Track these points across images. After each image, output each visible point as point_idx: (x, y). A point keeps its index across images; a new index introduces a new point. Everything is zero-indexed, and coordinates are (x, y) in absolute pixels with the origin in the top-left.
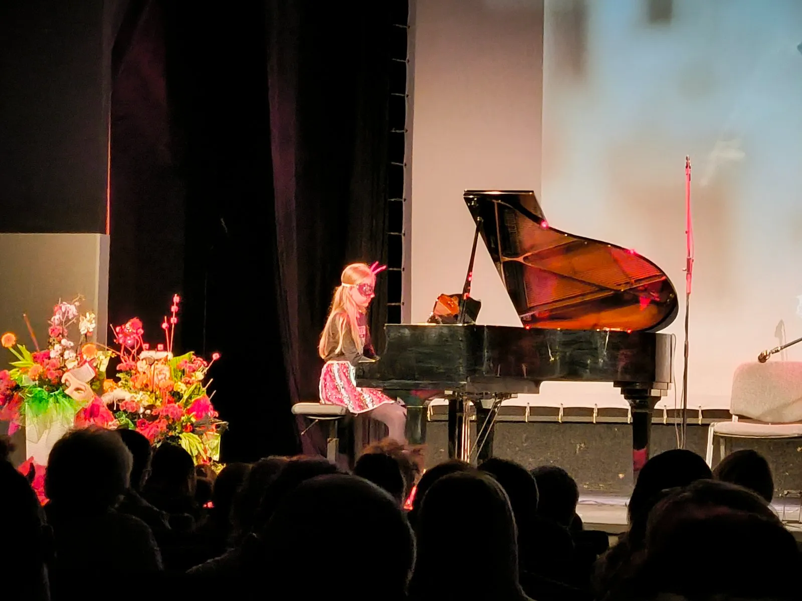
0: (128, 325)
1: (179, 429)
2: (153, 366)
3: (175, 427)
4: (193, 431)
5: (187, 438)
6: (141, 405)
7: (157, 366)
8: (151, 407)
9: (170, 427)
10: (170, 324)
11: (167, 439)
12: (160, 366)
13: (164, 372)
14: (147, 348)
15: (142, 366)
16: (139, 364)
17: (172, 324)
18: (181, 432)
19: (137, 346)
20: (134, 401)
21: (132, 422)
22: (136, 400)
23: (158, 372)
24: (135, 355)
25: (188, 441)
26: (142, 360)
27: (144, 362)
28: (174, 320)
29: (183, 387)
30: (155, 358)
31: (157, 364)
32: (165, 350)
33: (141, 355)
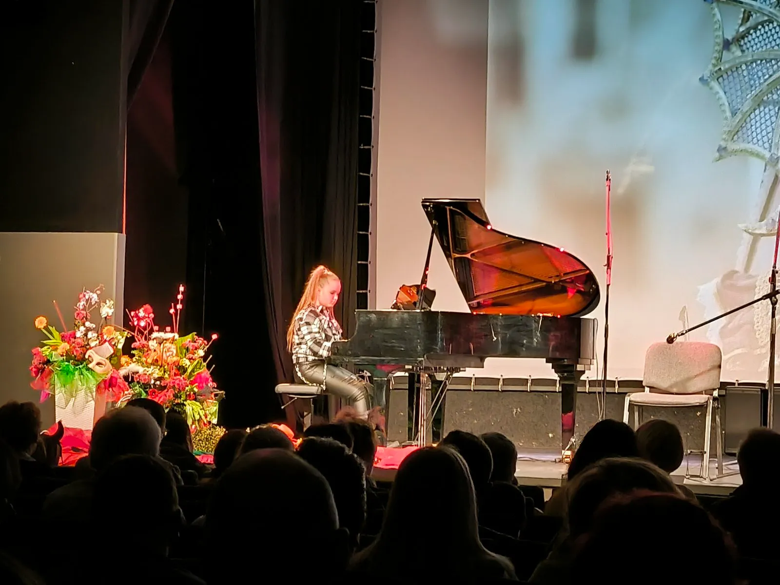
0: (141, 310)
1: (183, 397)
2: (162, 345)
3: (181, 396)
4: (195, 399)
5: (191, 405)
6: (152, 377)
7: (166, 345)
8: (160, 379)
9: (176, 396)
10: (176, 310)
11: (174, 405)
12: (168, 344)
13: (171, 349)
14: (157, 329)
16: (151, 343)
17: (178, 310)
18: (186, 400)
19: (148, 328)
20: (146, 374)
21: (145, 391)
22: (148, 374)
23: (167, 350)
24: (147, 335)
25: (191, 408)
27: (155, 341)
28: (179, 306)
29: (187, 362)
30: (164, 338)
31: (166, 343)
32: (172, 331)
33: (152, 335)
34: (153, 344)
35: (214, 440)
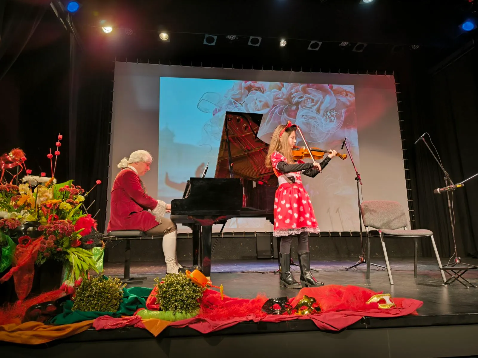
0: (11, 154)
1: (66, 244)
2: (36, 189)
3: (63, 243)
4: (81, 246)
5: (75, 253)
6: (22, 223)
7: (40, 189)
8: (35, 224)
9: (57, 243)
10: (55, 156)
11: (53, 254)
12: (43, 189)
13: (47, 194)
14: (30, 173)
15: (23, 188)
16: (21, 186)
17: (56, 156)
18: (68, 248)
19: (19, 171)
20: (14, 219)
21: (13, 240)
22: (17, 218)
23: (41, 195)
24: (17, 179)
25: (77, 256)
26: (25, 183)
27: (27, 185)
28: (57, 152)
29: (69, 206)
30: (39, 182)
31: (40, 187)
32: (48, 175)
33: (23, 178)
34: (24, 187)
35: (108, 293)
